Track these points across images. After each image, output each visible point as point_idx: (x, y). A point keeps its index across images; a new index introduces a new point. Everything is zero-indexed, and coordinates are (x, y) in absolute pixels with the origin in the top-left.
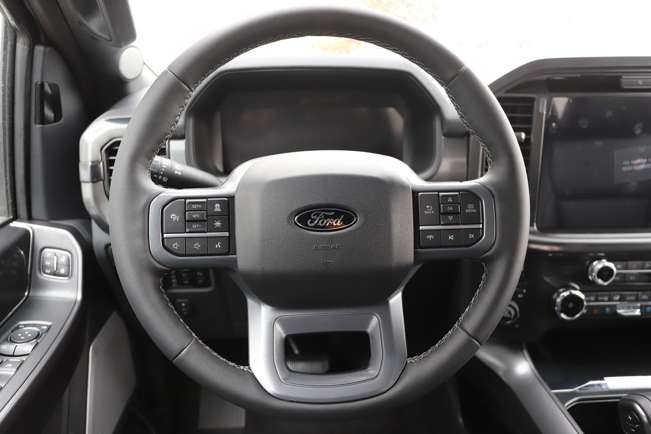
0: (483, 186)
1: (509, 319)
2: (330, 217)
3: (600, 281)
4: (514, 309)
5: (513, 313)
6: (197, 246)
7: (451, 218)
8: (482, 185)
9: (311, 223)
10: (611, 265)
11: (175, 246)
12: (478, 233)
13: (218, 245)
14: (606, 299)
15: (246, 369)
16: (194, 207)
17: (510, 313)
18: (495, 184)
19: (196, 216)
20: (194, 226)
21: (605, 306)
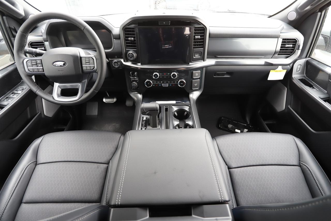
6: (36, 70)
10: (158, 74)
11: (31, 70)
12: (94, 67)
13: (41, 70)
14: (159, 82)
15: (52, 95)
16: (33, 62)
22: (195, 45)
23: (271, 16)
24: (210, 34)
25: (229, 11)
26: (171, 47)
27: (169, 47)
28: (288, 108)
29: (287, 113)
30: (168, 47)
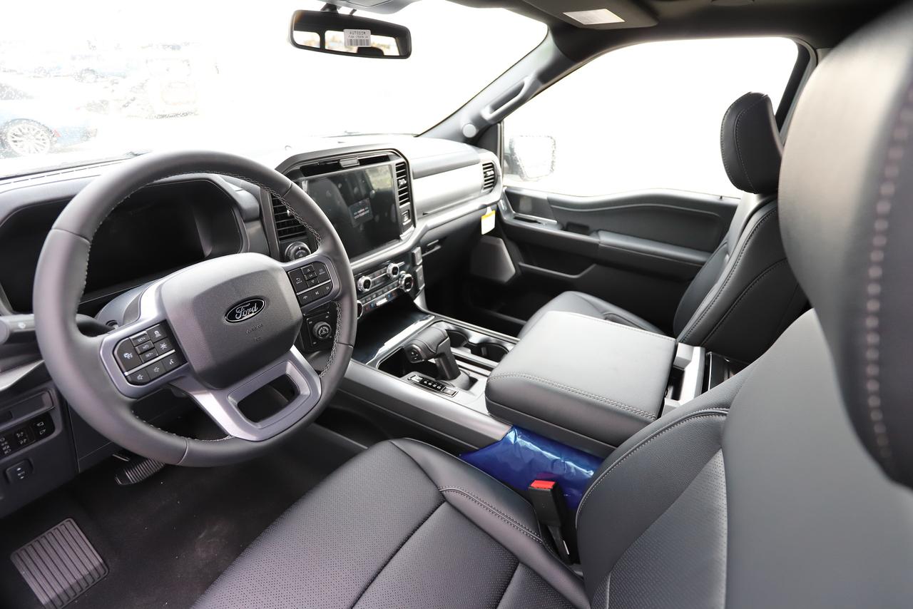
0: (321, 256)
1: (326, 334)
2: (248, 308)
3: (367, 290)
4: (328, 327)
5: (327, 329)
6: (156, 370)
7: (313, 281)
8: (319, 255)
9: (238, 316)
10: (367, 278)
11: (140, 377)
12: (330, 284)
13: (171, 362)
14: (370, 299)
15: (227, 438)
16: (140, 340)
17: (326, 330)
18: (324, 252)
19: (146, 347)
20: (148, 355)
21: (371, 304)
22: (401, 199)
23: (418, 136)
24: (413, 173)
25: (346, 134)
26: (368, 211)
27: (366, 212)
28: (520, 266)
29: (522, 276)
30: (363, 214)
